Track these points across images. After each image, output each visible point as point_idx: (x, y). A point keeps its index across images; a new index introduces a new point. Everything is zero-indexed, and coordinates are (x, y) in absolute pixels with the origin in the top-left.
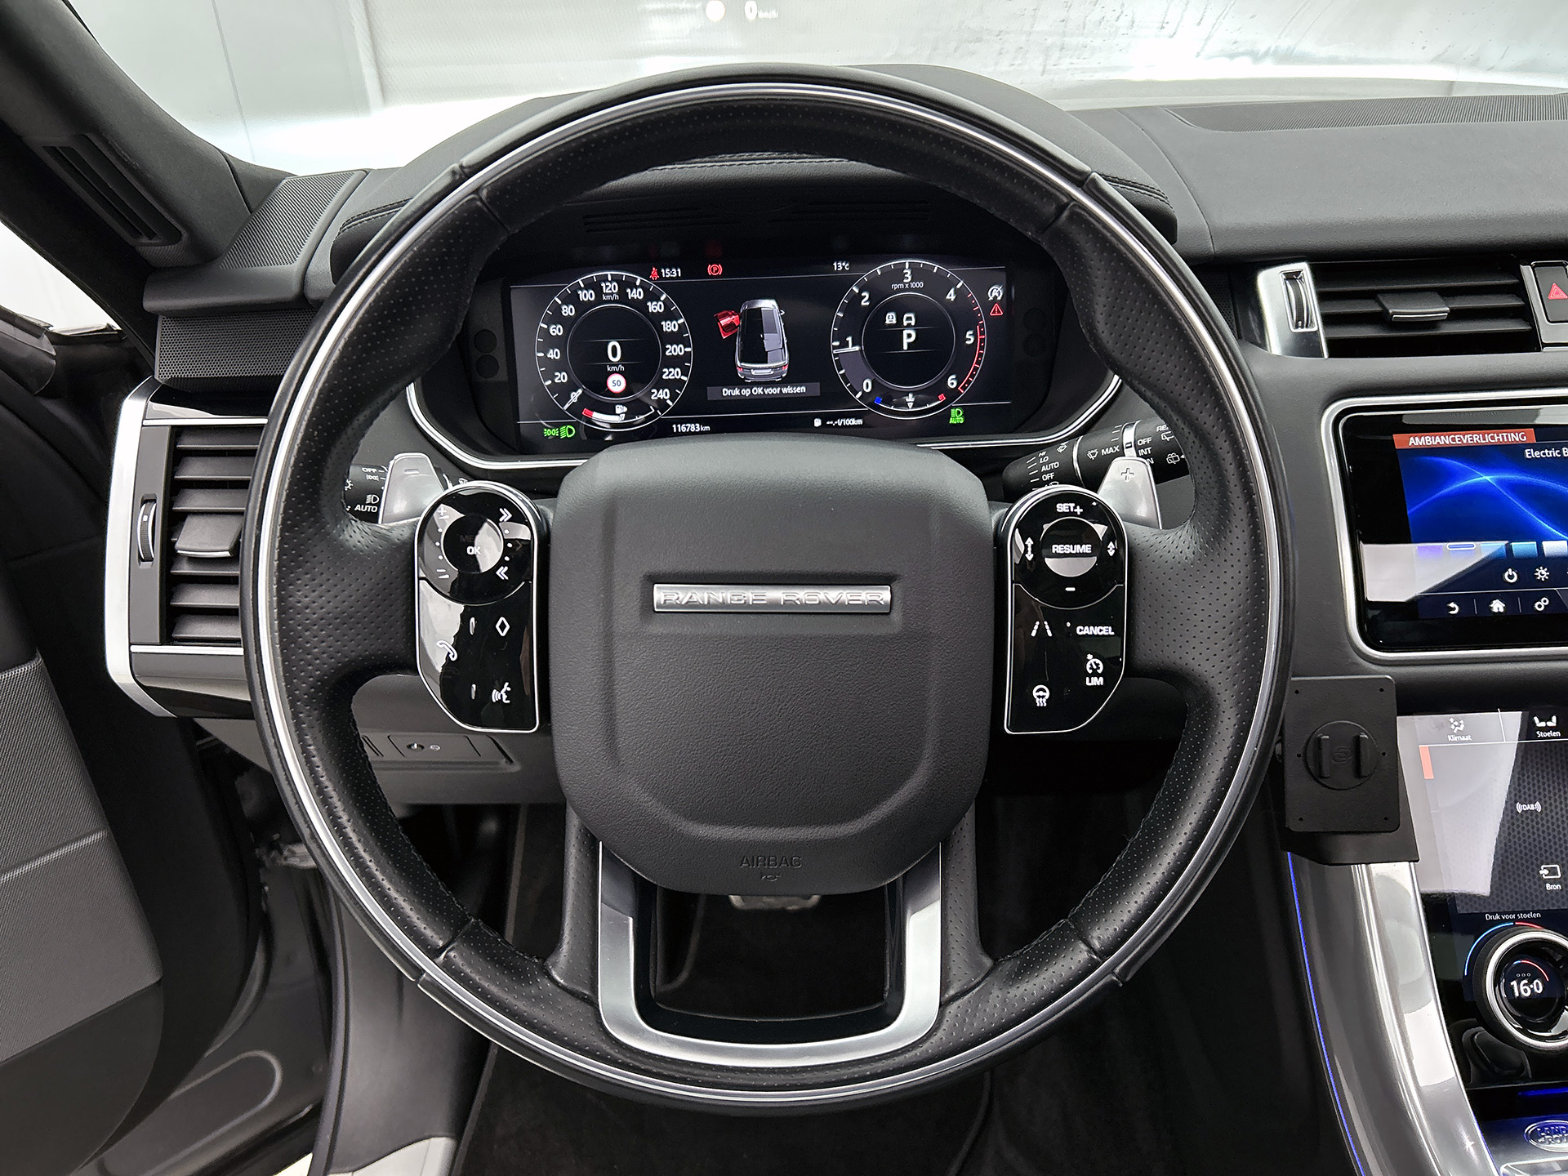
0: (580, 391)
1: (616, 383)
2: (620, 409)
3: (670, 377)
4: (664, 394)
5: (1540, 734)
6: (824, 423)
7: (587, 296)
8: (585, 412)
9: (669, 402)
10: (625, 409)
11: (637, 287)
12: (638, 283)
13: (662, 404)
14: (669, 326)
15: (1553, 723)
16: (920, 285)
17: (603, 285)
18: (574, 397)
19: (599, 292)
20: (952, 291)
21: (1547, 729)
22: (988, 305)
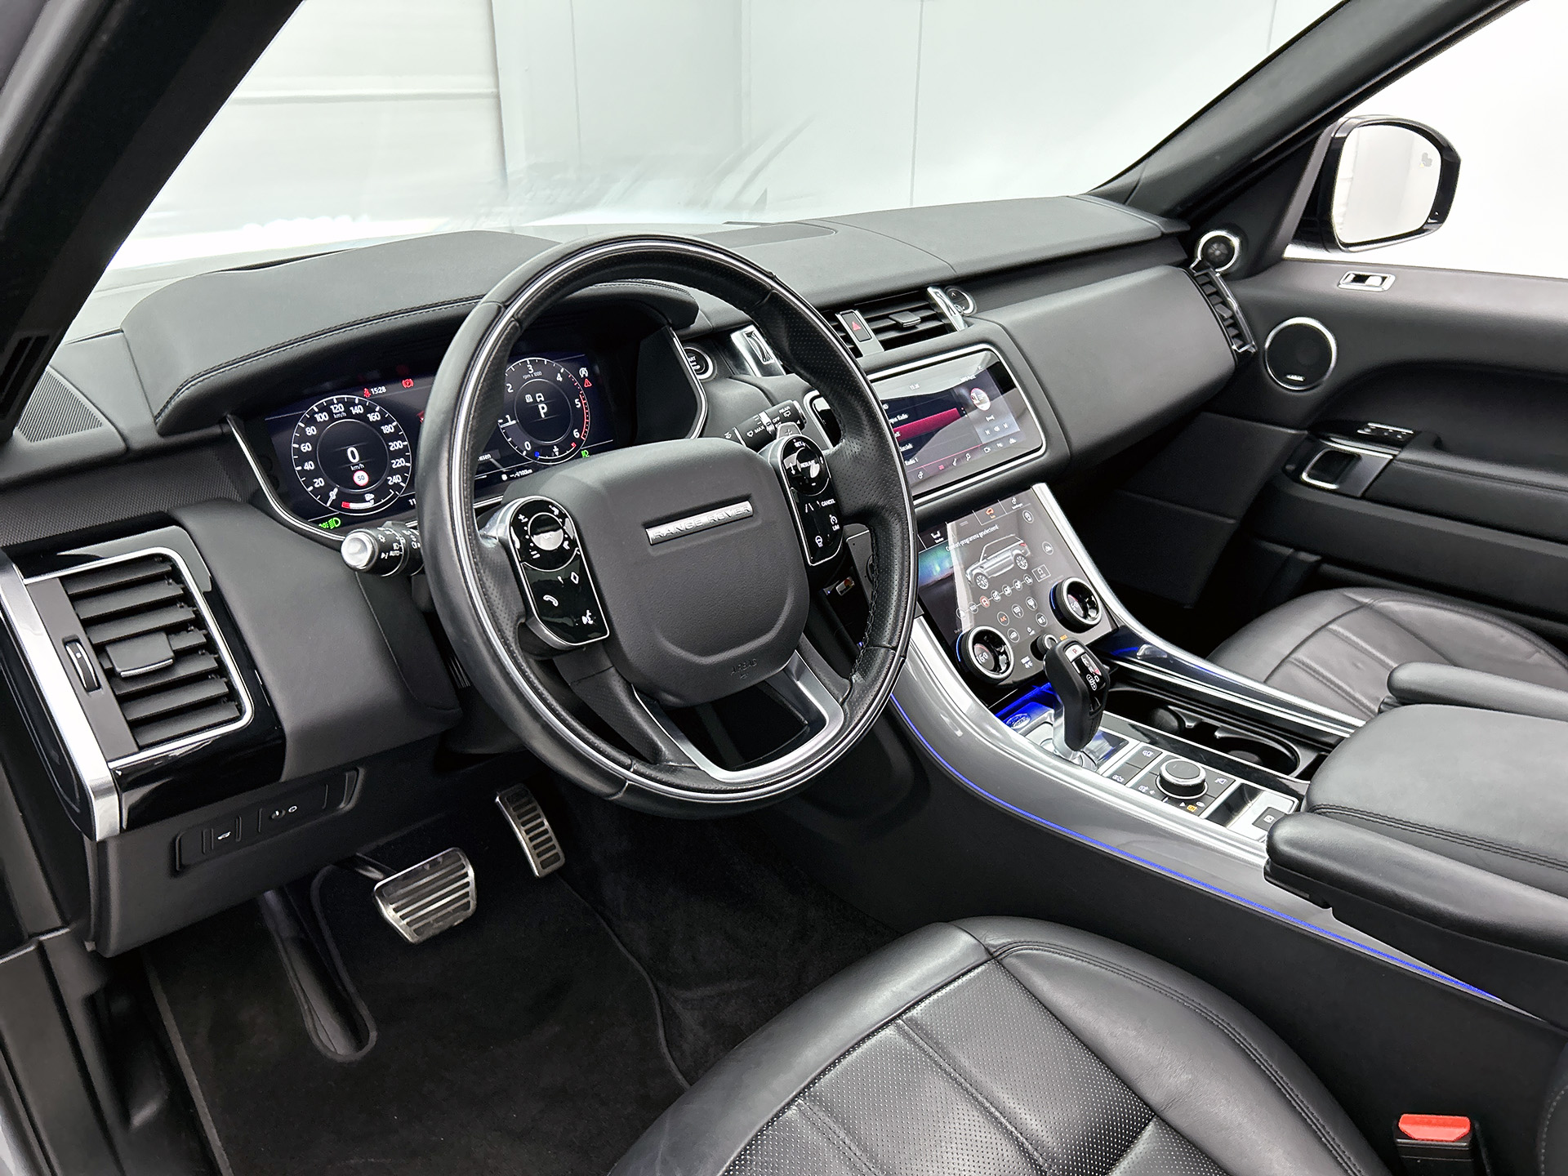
0: (336, 490)
1: (361, 478)
2: (369, 497)
3: (398, 465)
4: (397, 479)
5: (937, 541)
6: (508, 476)
7: (322, 417)
8: (344, 505)
9: (402, 484)
10: (372, 496)
11: (357, 405)
12: (357, 402)
13: (397, 487)
14: (387, 429)
15: (939, 535)
16: (540, 373)
17: (332, 407)
18: (333, 495)
19: (331, 413)
20: (559, 375)
21: (938, 538)
22: (582, 381)
